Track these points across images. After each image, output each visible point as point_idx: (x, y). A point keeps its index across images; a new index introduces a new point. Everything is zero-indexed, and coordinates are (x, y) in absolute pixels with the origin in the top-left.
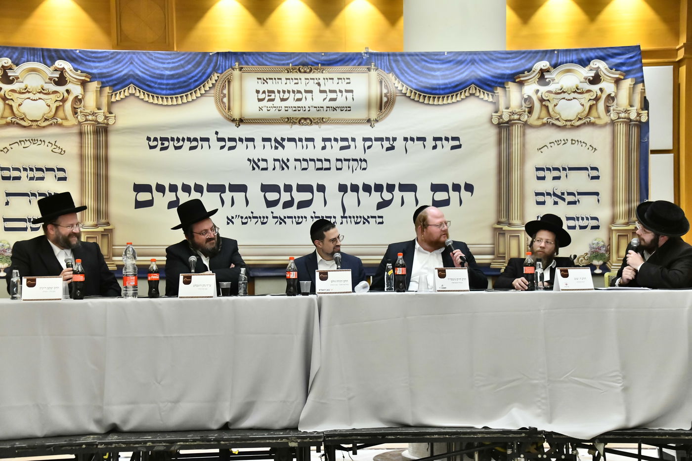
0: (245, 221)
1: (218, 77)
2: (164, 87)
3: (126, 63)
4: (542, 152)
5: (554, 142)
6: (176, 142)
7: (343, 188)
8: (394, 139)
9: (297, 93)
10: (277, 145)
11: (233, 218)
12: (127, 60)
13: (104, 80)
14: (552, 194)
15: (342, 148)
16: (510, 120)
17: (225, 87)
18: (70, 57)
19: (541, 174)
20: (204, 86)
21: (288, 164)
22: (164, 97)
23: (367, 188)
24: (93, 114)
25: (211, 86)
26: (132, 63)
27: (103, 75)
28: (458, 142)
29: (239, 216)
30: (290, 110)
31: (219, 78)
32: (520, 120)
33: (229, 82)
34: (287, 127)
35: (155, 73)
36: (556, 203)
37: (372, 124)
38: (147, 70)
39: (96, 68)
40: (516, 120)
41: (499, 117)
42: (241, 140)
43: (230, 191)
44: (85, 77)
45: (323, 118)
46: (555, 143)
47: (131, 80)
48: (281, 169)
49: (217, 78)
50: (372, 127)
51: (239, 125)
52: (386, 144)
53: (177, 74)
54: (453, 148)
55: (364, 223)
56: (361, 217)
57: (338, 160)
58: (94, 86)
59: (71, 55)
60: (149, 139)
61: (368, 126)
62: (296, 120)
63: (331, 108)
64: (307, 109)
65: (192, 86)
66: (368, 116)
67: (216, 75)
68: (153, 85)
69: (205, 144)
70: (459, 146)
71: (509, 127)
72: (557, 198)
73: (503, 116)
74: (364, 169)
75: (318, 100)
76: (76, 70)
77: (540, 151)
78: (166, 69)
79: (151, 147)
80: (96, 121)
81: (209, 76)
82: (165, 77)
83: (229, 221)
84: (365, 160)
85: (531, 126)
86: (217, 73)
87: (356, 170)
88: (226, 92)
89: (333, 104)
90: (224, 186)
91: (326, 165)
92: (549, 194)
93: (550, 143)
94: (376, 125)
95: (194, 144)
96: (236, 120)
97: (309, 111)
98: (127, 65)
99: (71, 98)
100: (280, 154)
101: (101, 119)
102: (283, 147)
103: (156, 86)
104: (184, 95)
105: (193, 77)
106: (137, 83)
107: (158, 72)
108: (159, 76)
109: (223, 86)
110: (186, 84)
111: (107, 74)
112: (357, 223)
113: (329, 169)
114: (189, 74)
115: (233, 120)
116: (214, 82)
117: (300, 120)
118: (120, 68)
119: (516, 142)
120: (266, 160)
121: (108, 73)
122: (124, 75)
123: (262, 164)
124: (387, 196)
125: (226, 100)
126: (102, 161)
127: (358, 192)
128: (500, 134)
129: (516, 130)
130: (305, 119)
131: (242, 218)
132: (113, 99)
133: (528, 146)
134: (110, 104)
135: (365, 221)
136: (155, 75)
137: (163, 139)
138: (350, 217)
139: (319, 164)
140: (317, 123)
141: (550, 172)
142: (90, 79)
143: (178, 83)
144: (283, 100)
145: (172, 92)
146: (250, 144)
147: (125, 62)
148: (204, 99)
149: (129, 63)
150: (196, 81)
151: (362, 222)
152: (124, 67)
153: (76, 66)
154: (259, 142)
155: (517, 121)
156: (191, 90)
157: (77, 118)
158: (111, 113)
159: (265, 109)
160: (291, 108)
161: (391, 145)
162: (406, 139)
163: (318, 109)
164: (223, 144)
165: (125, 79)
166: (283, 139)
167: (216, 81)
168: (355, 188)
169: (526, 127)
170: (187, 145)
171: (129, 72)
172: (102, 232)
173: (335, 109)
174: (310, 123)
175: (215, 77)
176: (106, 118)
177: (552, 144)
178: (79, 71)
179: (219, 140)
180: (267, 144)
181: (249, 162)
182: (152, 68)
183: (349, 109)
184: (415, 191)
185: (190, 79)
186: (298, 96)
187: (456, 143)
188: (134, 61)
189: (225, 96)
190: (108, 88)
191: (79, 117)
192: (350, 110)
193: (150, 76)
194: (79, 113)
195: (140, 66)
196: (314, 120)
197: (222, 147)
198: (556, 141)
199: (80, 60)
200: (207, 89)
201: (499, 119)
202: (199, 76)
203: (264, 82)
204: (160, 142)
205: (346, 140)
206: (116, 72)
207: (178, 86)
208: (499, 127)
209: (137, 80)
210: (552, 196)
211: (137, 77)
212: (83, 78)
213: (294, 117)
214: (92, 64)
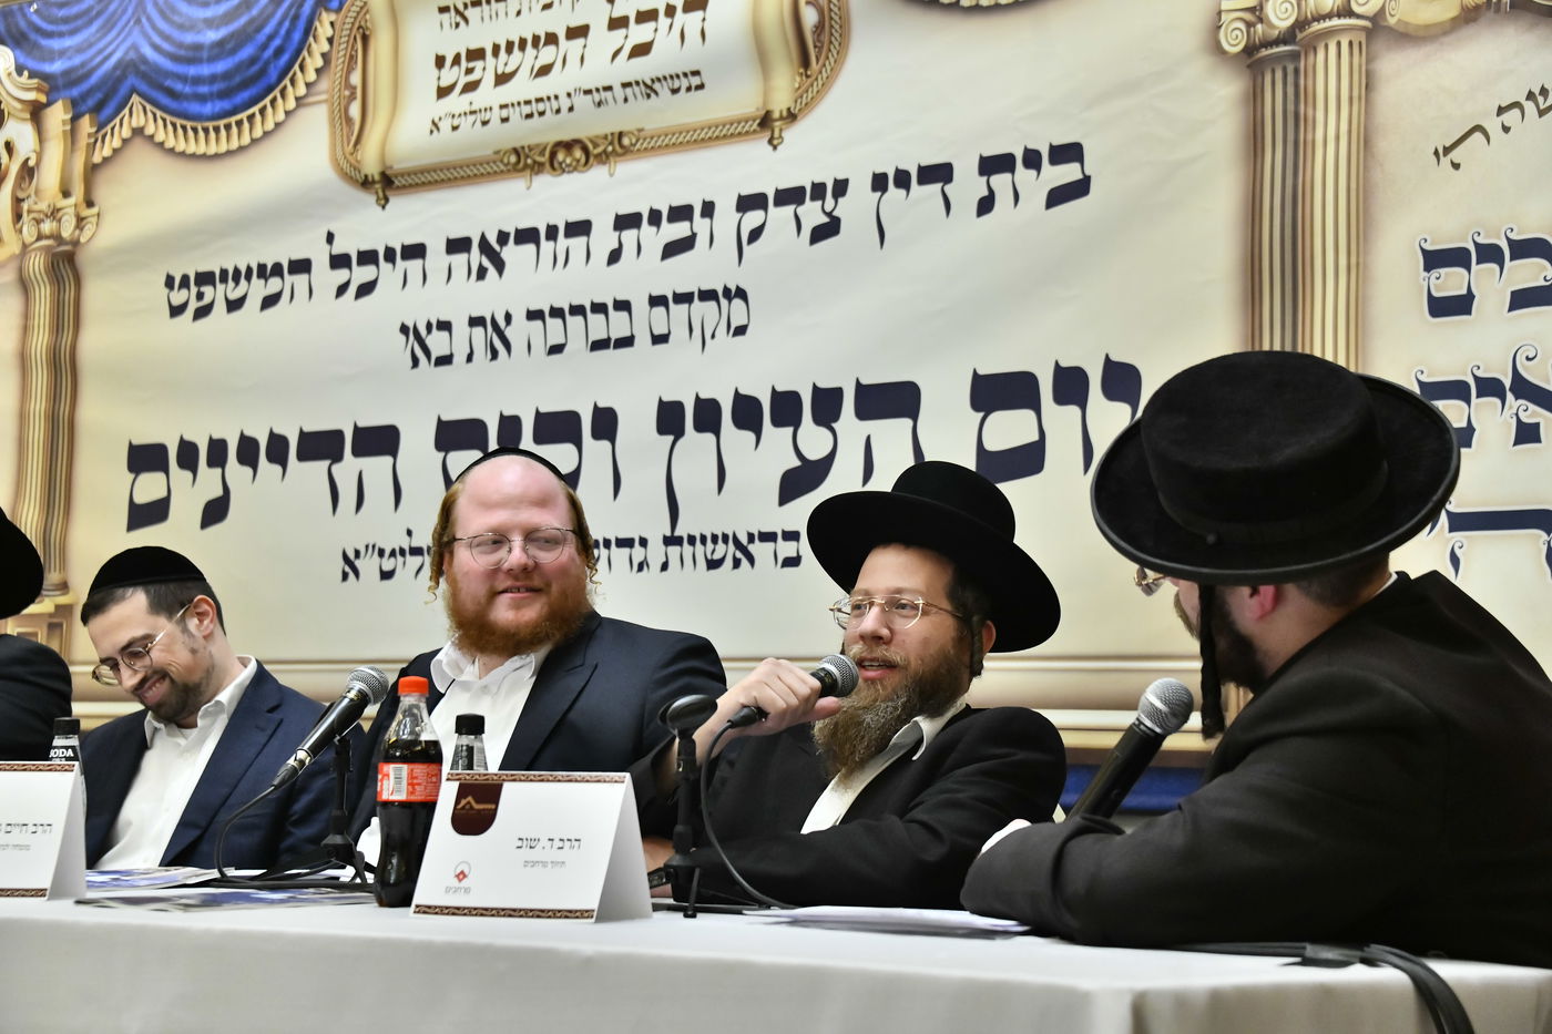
0: (388, 565)
1: (332, 24)
2: (204, 89)
3: (129, 21)
4: (1456, 166)
5: (1522, 99)
6: (231, 284)
7: (669, 419)
8: (841, 187)
9: (545, 44)
10: (486, 263)
11: (357, 554)
12: (130, 11)
13: (75, 92)
14: (1507, 383)
15: (673, 249)
16: (1301, 24)
17: (356, 62)
18: (14, 30)
19: (1451, 282)
20: (302, 68)
21: (509, 333)
22: (210, 125)
23: (747, 413)
24: (54, 213)
25: (319, 63)
26: (138, 21)
27: (74, 76)
28: (1076, 166)
29: (374, 547)
30: (515, 114)
31: (337, 27)
32: (1350, 13)
33: (365, 39)
34: (515, 186)
35: (180, 45)
36: (1527, 434)
37: (776, 134)
38: (167, 38)
39: (62, 53)
40: (1329, 16)
41: (1248, 16)
42: (390, 255)
43: (357, 453)
44: (39, 89)
45: (621, 135)
46: (1529, 106)
47: (132, 80)
48: (489, 356)
49: (330, 32)
50: (775, 148)
51: (387, 200)
52: (812, 214)
53: (232, 36)
54: (1058, 197)
55: (737, 563)
56: (725, 538)
57: (657, 301)
58: (57, 115)
59: (17, 25)
60: (169, 282)
61: (760, 146)
62: (542, 153)
63: (636, 88)
64: (565, 103)
65: (273, 74)
66: (765, 102)
67: (327, 17)
68: (179, 87)
69: (300, 280)
70: (1080, 188)
71: (1295, 56)
72: (1532, 407)
73: (1269, 10)
74: (741, 331)
75: (599, 60)
76: (19, 70)
77: (1445, 161)
78: (210, 23)
79: (176, 311)
80: (58, 237)
81: (309, 29)
82: (205, 55)
83: (347, 569)
84: (741, 294)
85: (1408, 36)
86: (328, 10)
87: (713, 336)
88: (356, 79)
89: (642, 68)
90: (339, 434)
91: (619, 325)
92: (1489, 387)
93: (1501, 111)
94: (792, 135)
95: (274, 285)
96: (374, 182)
97: (571, 109)
98: (127, 29)
99: (14, 168)
100: (492, 296)
101: (67, 231)
102: (500, 266)
103: (188, 89)
104: (255, 109)
105: (271, 38)
106: (143, 87)
107: (189, 38)
108: (190, 54)
109: (351, 57)
110: (255, 68)
111: (81, 72)
112: (713, 564)
113: (627, 342)
114: (259, 30)
115: (366, 184)
116: (325, 47)
117: (553, 155)
118: (110, 43)
119: (1330, 128)
120: (445, 326)
121: (83, 65)
122: (115, 68)
123: (438, 343)
124: (814, 441)
125: (355, 110)
126: (64, 370)
127: (717, 431)
128: (1255, 97)
129: (1330, 71)
130: (568, 146)
131: (381, 553)
132: (97, 159)
133: (1385, 145)
134: (92, 170)
135: (739, 555)
136: (182, 52)
137: (205, 278)
138: (692, 540)
139: (598, 326)
140: (604, 158)
141: (1495, 267)
142: (47, 94)
143: (239, 68)
144: (502, 79)
145: (225, 105)
146: (414, 265)
147: (125, 19)
148: (304, 113)
149: (132, 23)
150: (279, 52)
151: (729, 562)
152: (121, 38)
153: (22, 60)
154: (437, 257)
155: (1336, 22)
156: (270, 89)
157: (21, 231)
158: (90, 204)
159: (445, 125)
160: (517, 108)
161: (829, 214)
162: (879, 183)
163: (597, 97)
164: (341, 275)
165: (119, 81)
166: (503, 238)
167: (330, 40)
168: (708, 417)
169: (1380, 44)
170: (258, 289)
171: (126, 53)
172: (51, 615)
173: (650, 90)
174: (583, 160)
175: (324, 29)
176: (80, 220)
177: (1512, 117)
178: (26, 73)
179: (339, 261)
180: (459, 260)
181: (403, 338)
182: (181, 27)
183: (695, 81)
184: (913, 413)
185: (264, 47)
186: (547, 54)
187: (1069, 173)
188: (145, 11)
189: (352, 97)
190: (87, 118)
191: (25, 229)
192: (701, 87)
193: (175, 58)
194: (25, 214)
195: (154, 27)
196: (596, 145)
197: (342, 290)
198: (1531, 96)
199: (33, 36)
200: (312, 76)
201: (1249, 25)
202: (283, 31)
203: (459, 19)
204: (194, 289)
205: (681, 213)
206: (98, 59)
207: (237, 79)
208: (1249, 66)
209: (144, 76)
210: (1510, 396)
211: (143, 68)
212: (31, 96)
213: (533, 141)
214: (56, 44)
